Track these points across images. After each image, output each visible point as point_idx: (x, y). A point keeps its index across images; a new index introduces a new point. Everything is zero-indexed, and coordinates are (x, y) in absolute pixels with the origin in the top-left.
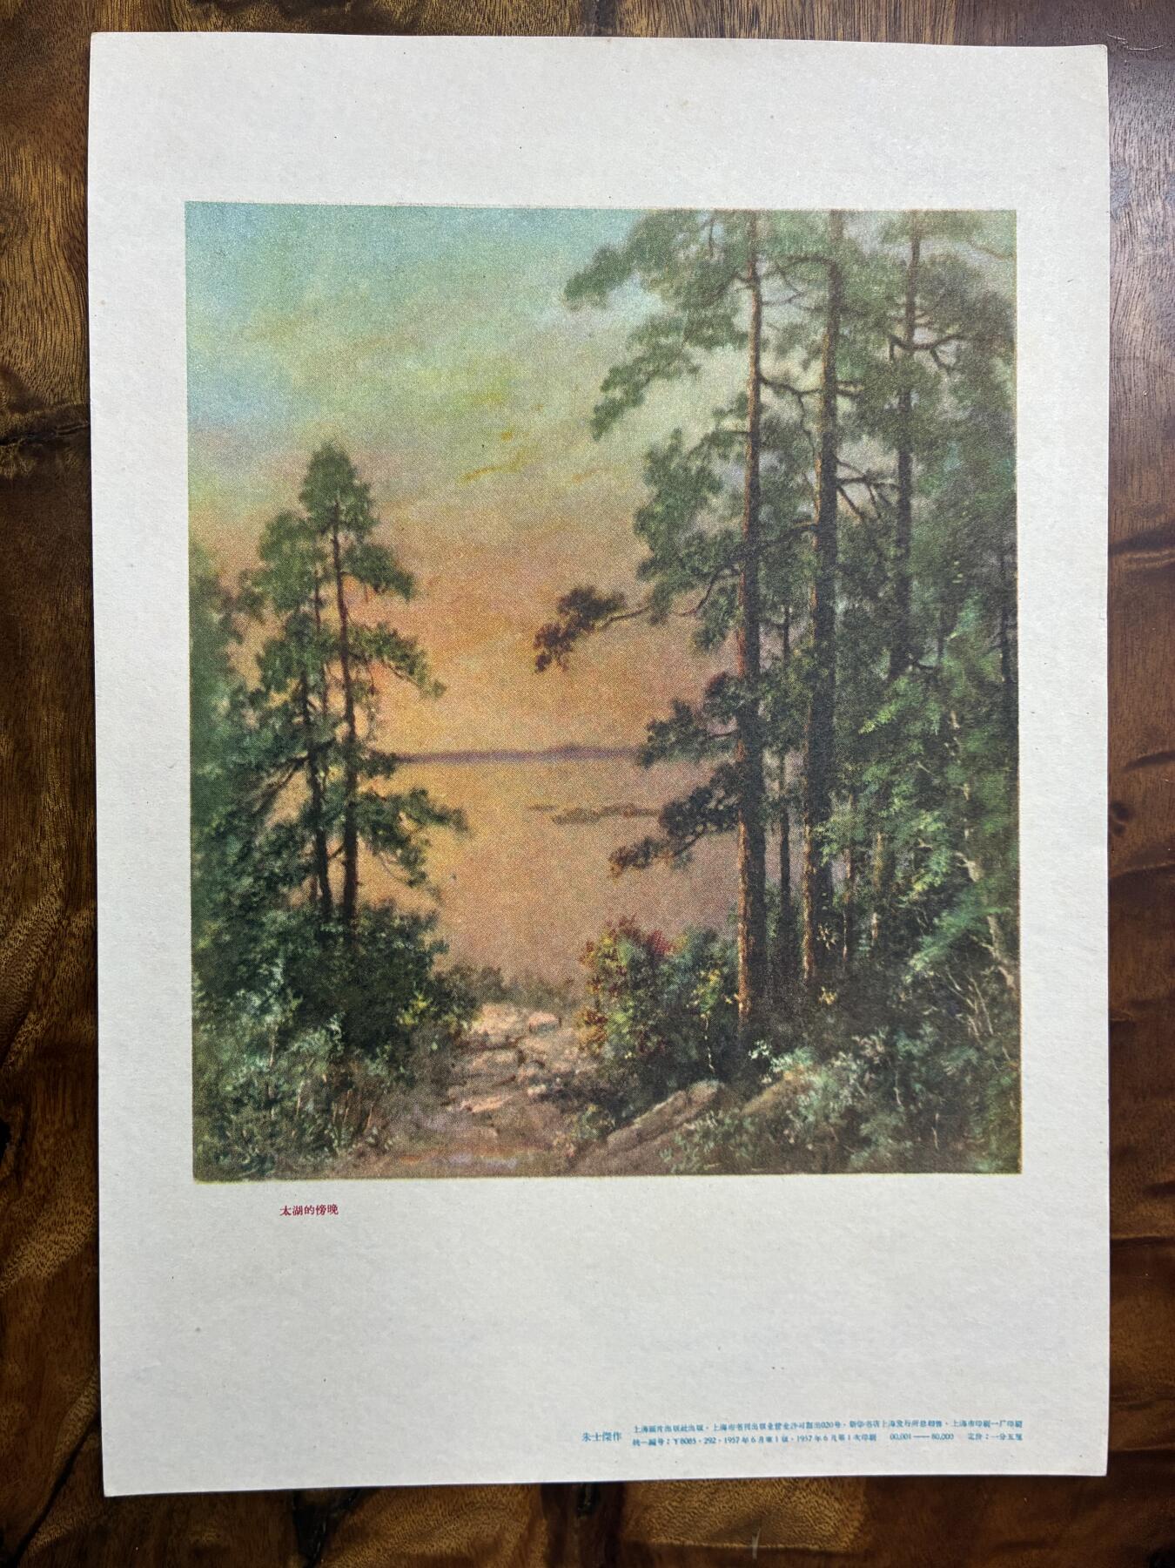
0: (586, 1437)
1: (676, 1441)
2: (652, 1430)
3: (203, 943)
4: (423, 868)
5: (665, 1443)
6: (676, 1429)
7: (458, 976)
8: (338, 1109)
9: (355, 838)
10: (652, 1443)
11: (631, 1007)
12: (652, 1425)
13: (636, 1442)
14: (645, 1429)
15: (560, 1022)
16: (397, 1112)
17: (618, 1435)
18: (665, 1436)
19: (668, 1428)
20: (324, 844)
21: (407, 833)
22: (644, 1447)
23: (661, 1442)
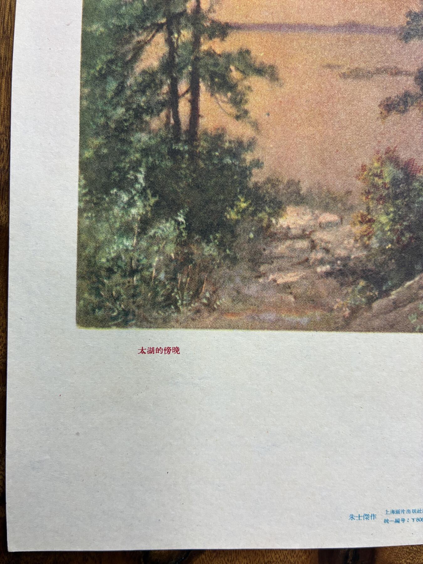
0: (352, 517)
1: (413, 519)
2: (398, 512)
3: (88, 154)
4: (246, 107)
5: (406, 522)
6: (414, 511)
7: (270, 185)
8: (182, 278)
9: (198, 83)
10: (397, 521)
11: (392, 212)
12: (398, 509)
13: (386, 521)
14: (393, 512)
15: (342, 221)
16: (224, 282)
17: (374, 516)
18: (406, 516)
19: (409, 511)
20: (176, 86)
21: (235, 81)
22: (392, 524)
23: (403, 520)
